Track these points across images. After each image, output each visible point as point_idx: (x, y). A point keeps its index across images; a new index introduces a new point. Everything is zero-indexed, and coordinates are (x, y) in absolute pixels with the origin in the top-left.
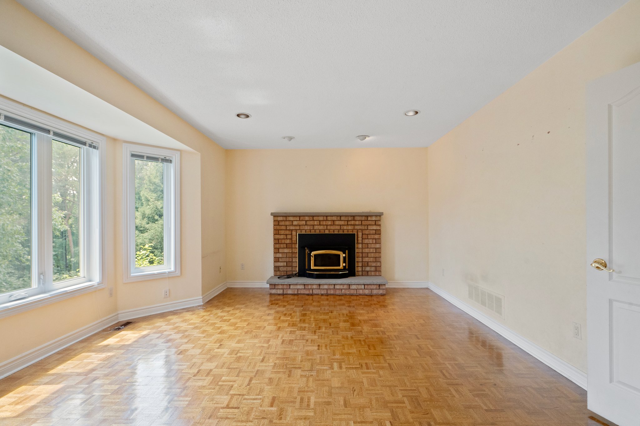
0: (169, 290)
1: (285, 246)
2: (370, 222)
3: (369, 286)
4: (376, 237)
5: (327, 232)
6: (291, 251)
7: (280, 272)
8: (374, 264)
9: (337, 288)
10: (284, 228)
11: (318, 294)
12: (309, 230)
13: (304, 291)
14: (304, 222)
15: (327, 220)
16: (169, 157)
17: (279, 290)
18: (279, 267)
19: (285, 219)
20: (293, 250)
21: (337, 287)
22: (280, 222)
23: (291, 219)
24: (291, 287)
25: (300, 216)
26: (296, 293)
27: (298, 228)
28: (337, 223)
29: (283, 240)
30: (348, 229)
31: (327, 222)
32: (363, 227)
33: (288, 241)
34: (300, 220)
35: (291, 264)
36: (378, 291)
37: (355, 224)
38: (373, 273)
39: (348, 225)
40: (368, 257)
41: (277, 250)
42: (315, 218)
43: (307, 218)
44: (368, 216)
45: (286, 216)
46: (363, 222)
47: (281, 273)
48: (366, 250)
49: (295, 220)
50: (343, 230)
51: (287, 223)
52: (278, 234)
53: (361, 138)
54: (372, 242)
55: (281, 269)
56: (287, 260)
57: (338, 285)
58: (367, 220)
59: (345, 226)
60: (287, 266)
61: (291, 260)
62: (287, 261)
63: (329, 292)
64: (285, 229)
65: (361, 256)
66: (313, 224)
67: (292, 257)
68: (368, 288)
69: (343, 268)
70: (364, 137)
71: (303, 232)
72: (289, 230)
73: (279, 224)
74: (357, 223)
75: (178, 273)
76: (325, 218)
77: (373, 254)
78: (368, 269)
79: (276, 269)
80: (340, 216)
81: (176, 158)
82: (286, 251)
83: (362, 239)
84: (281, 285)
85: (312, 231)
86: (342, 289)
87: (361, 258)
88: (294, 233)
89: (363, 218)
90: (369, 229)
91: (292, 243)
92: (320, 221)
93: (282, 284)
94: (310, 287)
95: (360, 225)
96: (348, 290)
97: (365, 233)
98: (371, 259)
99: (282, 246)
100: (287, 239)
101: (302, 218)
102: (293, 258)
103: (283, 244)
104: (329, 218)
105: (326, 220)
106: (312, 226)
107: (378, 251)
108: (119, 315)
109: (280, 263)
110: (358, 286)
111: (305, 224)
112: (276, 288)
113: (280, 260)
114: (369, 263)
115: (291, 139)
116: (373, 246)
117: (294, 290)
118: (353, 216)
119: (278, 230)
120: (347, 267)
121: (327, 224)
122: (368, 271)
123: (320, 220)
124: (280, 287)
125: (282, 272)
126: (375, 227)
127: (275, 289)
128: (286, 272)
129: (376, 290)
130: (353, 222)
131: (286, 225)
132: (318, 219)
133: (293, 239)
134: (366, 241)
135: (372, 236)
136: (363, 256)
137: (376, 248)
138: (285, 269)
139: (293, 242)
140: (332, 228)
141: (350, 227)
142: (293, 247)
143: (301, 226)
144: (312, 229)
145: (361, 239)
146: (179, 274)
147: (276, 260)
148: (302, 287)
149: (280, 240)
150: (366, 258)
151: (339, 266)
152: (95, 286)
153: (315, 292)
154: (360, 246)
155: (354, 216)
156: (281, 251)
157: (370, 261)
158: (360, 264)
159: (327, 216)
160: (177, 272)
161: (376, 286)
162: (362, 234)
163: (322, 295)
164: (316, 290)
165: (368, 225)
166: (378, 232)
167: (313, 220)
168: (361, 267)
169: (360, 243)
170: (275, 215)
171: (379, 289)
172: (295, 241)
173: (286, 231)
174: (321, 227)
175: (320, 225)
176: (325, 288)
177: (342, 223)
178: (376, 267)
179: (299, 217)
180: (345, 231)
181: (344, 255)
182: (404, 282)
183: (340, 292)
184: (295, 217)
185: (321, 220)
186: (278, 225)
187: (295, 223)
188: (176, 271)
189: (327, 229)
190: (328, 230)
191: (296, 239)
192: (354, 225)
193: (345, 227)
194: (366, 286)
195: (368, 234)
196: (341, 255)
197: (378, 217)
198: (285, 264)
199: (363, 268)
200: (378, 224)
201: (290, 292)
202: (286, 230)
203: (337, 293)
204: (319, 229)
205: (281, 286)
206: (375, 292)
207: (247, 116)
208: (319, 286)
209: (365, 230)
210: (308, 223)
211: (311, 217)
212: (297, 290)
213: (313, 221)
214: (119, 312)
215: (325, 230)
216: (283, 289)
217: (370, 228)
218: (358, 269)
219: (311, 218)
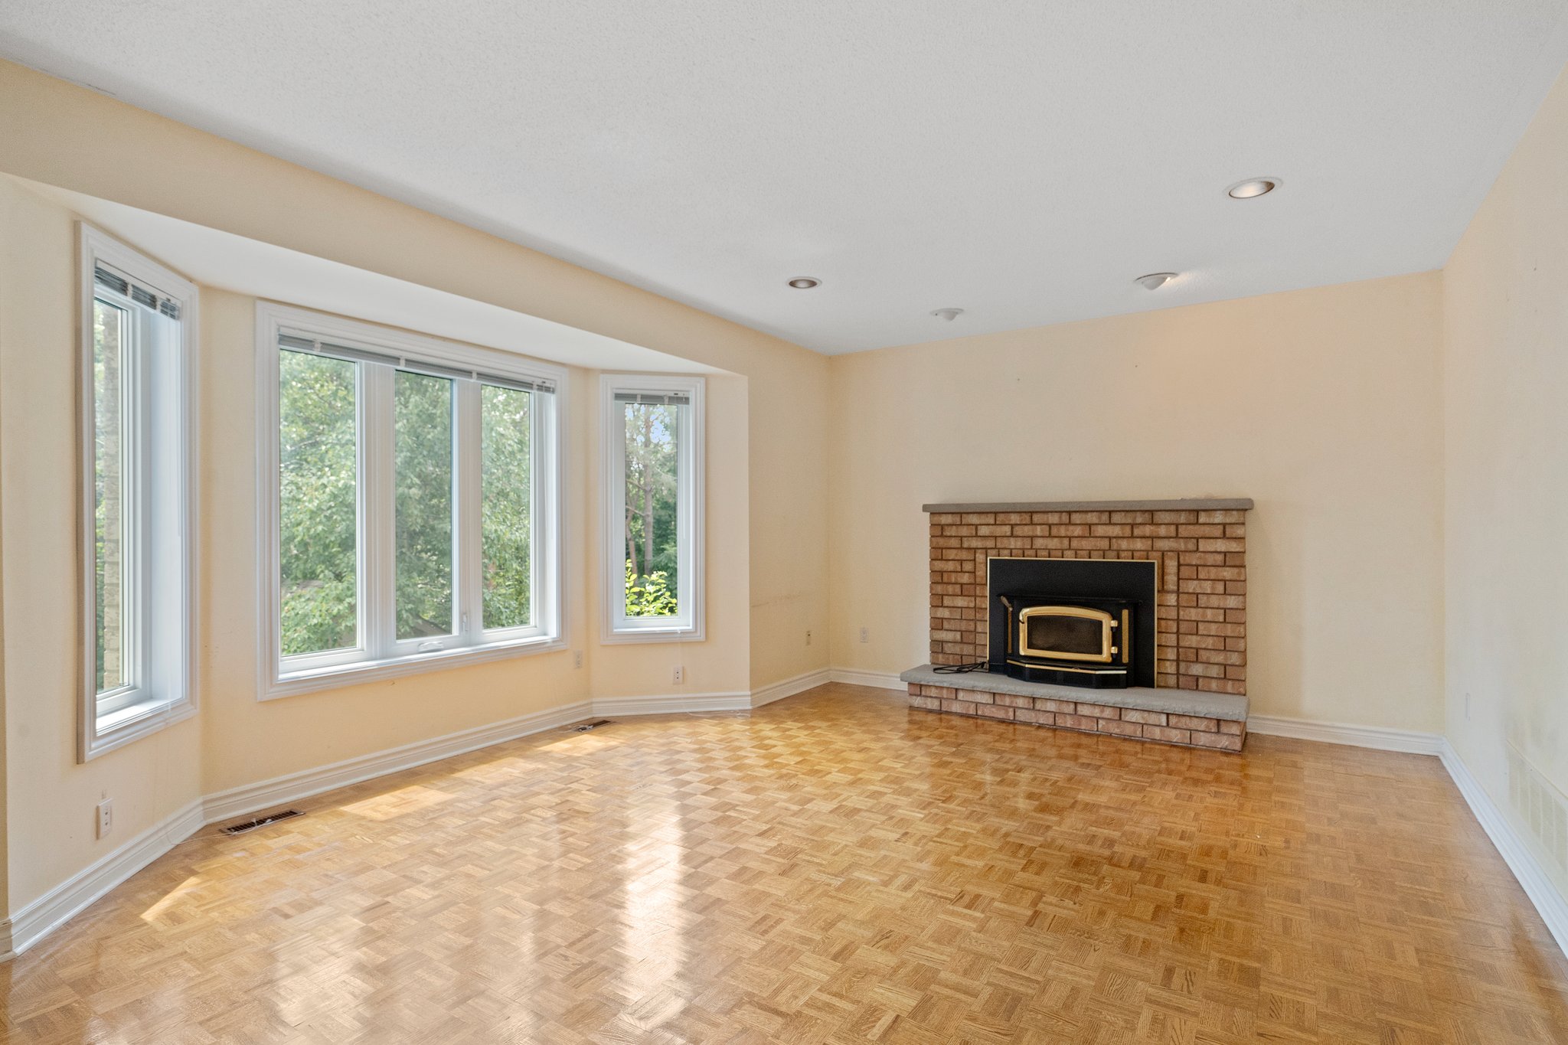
0: (683, 668)
1: (958, 589)
2: (1203, 528)
3: (1183, 720)
4: (1225, 574)
5: (1069, 557)
6: (972, 605)
7: (947, 656)
8: (1220, 658)
9: (1082, 713)
10: (954, 543)
11: (1029, 724)
12: (1021, 552)
13: (994, 710)
14: (1007, 530)
15: (1070, 523)
16: (685, 393)
17: (929, 699)
18: (944, 644)
19: (957, 520)
20: (977, 601)
21: (1084, 710)
22: (946, 527)
23: (974, 519)
24: (961, 695)
25: (996, 513)
26: (972, 711)
27: (990, 543)
28: (1100, 530)
29: (953, 575)
30: (1132, 550)
31: (1071, 528)
32: (1181, 545)
33: (965, 578)
34: (997, 523)
35: (972, 637)
36: (1213, 737)
37: (1154, 534)
38: (1214, 685)
39: (1132, 537)
40: (1197, 634)
41: (937, 600)
42: (1036, 518)
43: (1014, 519)
44: (1197, 512)
45: (960, 512)
46: (1181, 529)
47: (948, 659)
48: (1193, 614)
49: (983, 522)
50: (1118, 551)
51: (964, 531)
52: (942, 559)
53: (1149, 281)
54: (1213, 588)
55: (948, 648)
56: (964, 626)
57: (1085, 706)
58: (1197, 523)
59: (1125, 540)
60: (962, 642)
61: (972, 628)
62: (963, 629)
63: (1060, 722)
64: (959, 546)
65: (1175, 630)
66: (1030, 534)
67: (975, 621)
68: (1180, 725)
69: (1110, 660)
70: (1161, 277)
71: (1005, 556)
72: (969, 549)
73: (944, 534)
74: (1162, 531)
75: (700, 635)
76: (1065, 518)
77: (1214, 627)
78: (1197, 669)
79: (937, 646)
80: (1110, 512)
81: (696, 394)
82: (960, 602)
83: (1179, 579)
84: (936, 687)
85: (1026, 553)
86: (1098, 719)
87: (1175, 636)
88: (980, 557)
89: (1183, 518)
90: (1201, 549)
91: (975, 584)
92: (1050, 526)
93: (937, 684)
94: (1007, 701)
95: (1171, 537)
96: (1115, 724)
97: (1188, 561)
98: (1209, 642)
99: (950, 589)
100: (962, 571)
101: (1001, 518)
102: (978, 623)
103: (954, 584)
104: (1076, 518)
105: (1068, 521)
106: (1030, 538)
107: (1235, 617)
108: (594, 705)
109: (945, 632)
110: (1146, 715)
111: (1009, 534)
112: (923, 693)
113: (946, 625)
114: (1201, 652)
115: (952, 314)
116: (1214, 601)
117: (967, 704)
118: (1150, 513)
119: (942, 549)
120: (1125, 659)
121: (1069, 534)
122: (1197, 678)
123: (1050, 522)
124: (933, 692)
125: (951, 656)
126: (1221, 546)
127: (920, 695)
128: (959, 657)
129: (1208, 735)
130: (1148, 530)
131: (961, 537)
132: (1045, 521)
133: (978, 573)
134: (1191, 586)
135: (1213, 573)
136: (1182, 630)
137: (1225, 609)
138: (957, 649)
139: (978, 580)
140: (1086, 544)
141: (1139, 545)
142: (978, 592)
143: (999, 539)
144: (1029, 547)
145: (1176, 579)
146: (702, 638)
147: (937, 624)
148: (988, 699)
149: (945, 576)
150: (1190, 637)
151: (1100, 652)
152: (547, 645)
153: (1022, 716)
154: (1172, 599)
155: (1152, 512)
156: (947, 601)
157: (1204, 646)
158: (1171, 654)
159: (1070, 513)
160: (699, 634)
161: (1205, 722)
162: (1179, 565)
163: (1040, 727)
164: (1023, 710)
165: (1197, 539)
166: (1235, 560)
167: (1032, 524)
168: (1175, 663)
169: (1172, 592)
170: (934, 511)
171: (1218, 732)
172: (982, 578)
173: (959, 551)
174: (1053, 543)
175: (1050, 536)
176: (1048, 709)
177: (1115, 531)
178: (1225, 666)
179: (993, 515)
180: (1123, 554)
181: (1114, 623)
183: (1092, 726)
184: (983, 516)
185: (1053, 524)
186: (942, 536)
187: (984, 531)
188: (696, 631)
189: (1070, 549)
190: (1073, 552)
191: (985, 573)
192: (1152, 538)
193: (1124, 544)
194: (1173, 720)
195: (1197, 566)
196: (1104, 621)
197: (1234, 513)
198: (958, 636)
199: (1182, 665)
200: (1234, 535)
201: (956, 707)
202: (961, 548)
203: (1083, 727)
204: (1048, 548)
205: (937, 691)
206: (1203, 739)
207: (812, 284)
208: (1031, 701)
209: (1187, 554)
210: (1018, 531)
211: (1024, 515)
212: (974, 705)
213: (1030, 527)
214: (594, 700)
215: (1063, 550)
216: (941, 699)
217: (1204, 545)
218: (1163, 667)
219: (1026, 518)
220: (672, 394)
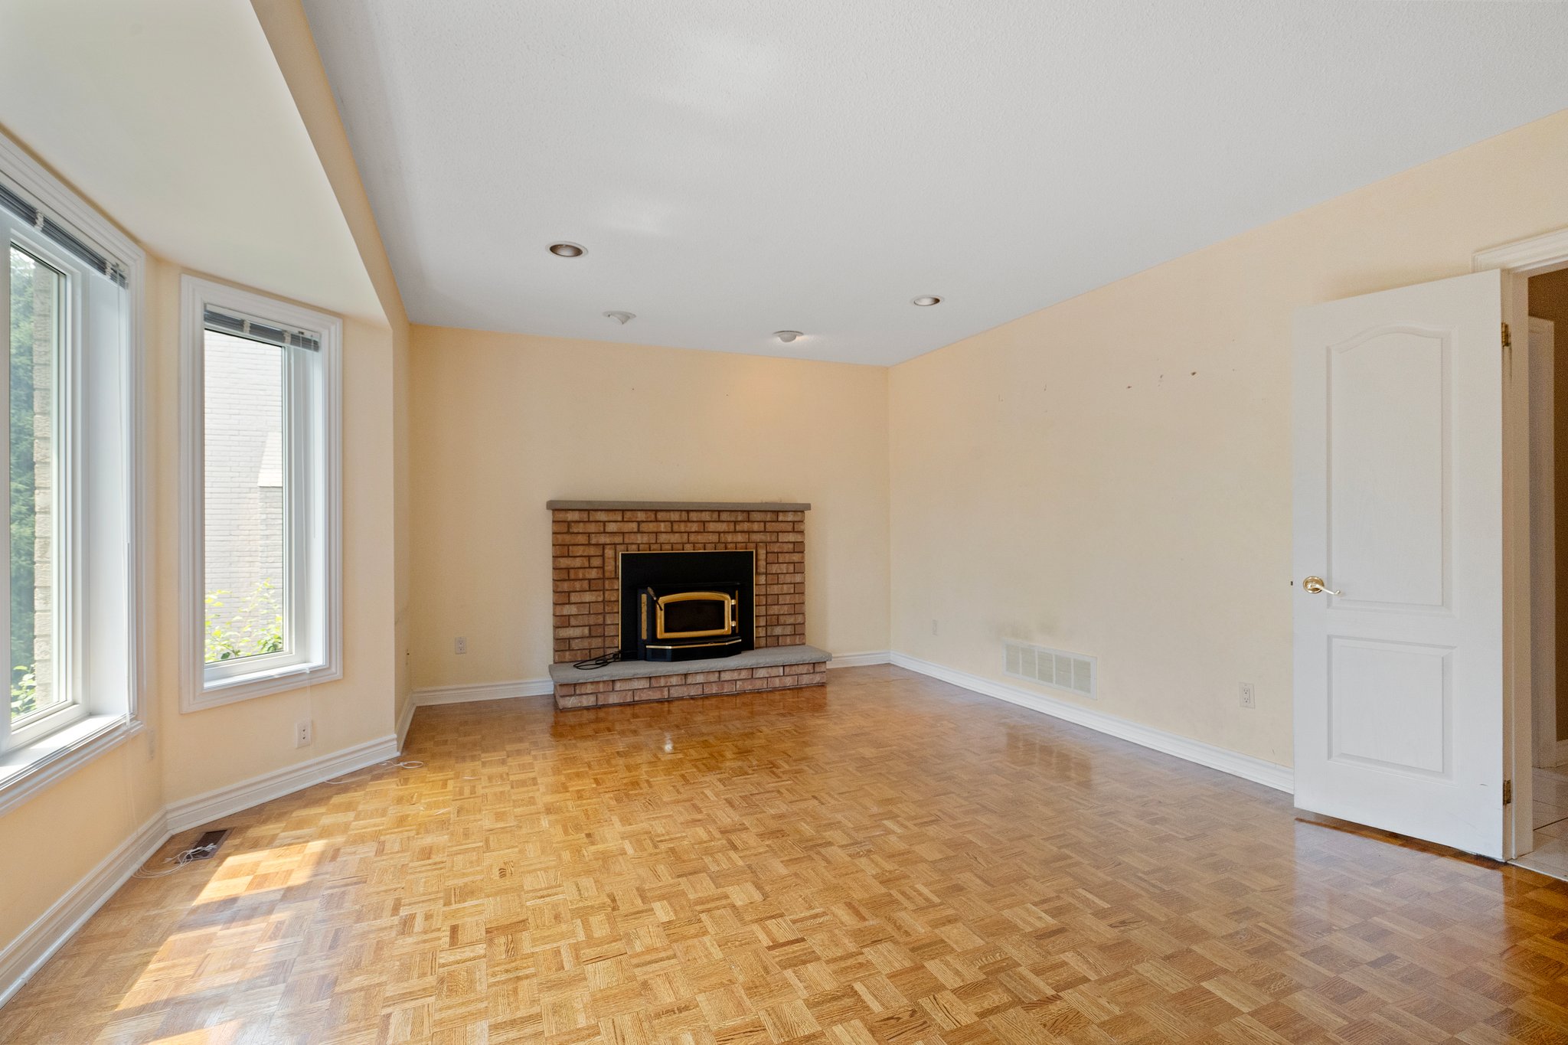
0: (312, 722)
1: (585, 584)
2: (782, 524)
3: (793, 668)
4: (794, 558)
5: (689, 549)
6: (601, 599)
7: (574, 652)
8: (791, 620)
9: (724, 679)
10: (582, 539)
11: (681, 699)
12: (647, 546)
13: (650, 693)
14: (634, 526)
15: (688, 521)
16: (313, 334)
17: (585, 697)
18: (571, 640)
19: (585, 516)
20: (606, 595)
21: (726, 676)
22: (573, 524)
23: (602, 516)
24: (618, 686)
25: (623, 511)
26: (629, 699)
27: (618, 539)
28: (712, 527)
29: (581, 571)
30: (735, 542)
31: (689, 524)
32: (767, 538)
33: (593, 574)
34: (625, 520)
35: (600, 630)
36: (811, 676)
37: (751, 530)
38: (788, 640)
39: (735, 532)
40: (778, 604)
41: (562, 597)
42: (660, 516)
43: (641, 516)
44: (778, 512)
45: (589, 509)
46: (768, 525)
47: (576, 655)
48: (775, 589)
49: (611, 519)
50: (726, 543)
51: (592, 528)
52: (569, 556)
53: (786, 335)
54: (787, 569)
55: (575, 645)
56: (592, 620)
57: (727, 673)
58: (777, 521)
59: (730, 534)
60: (590, 636)
61: (600, 621)
62: (592, 623)
63: (707, 691)
64: (587, 542)
65: (764, 603)
66: (655, 530)
67: (604, 614)
68: (791, 673)
69: (730, 633)
70: (790, 335)
71: (633, 550)
72: (597, 545)
73: (571, 530)
74: (756, 527)
75: (336, 671)
76: (684, 516)
77: (788, 597)
78: (778, 631)
79: (562, 645)
80: (719, 511)
81: (329, 335)
82: (588, 597)
83: (767, 564)
84: (592, 683)
85: (653, 547)
86: (736, 680)
87: (764, 607)
88: (609, 553)
89: (769, 517)
90: (780, 540)
91: (604, 578)
92: (672, 522)
93: (596, 680)
94: (662, 682)
95: (761, 532)
96: (749, 682)
97: (772, 550)
98: (785, 609)
99: (578, 585)
100: (590, 567)
101: (628, 515)
102: (608, 616)
103: (582, 580)
104: (694, 516)
105: (687, 519)
106: (654, 534)
107: (799, 589)
108: (169, 816)
109: (572, 629)
110: (770, 670)
111: (636, 530)
112: (578, 692)
113: (573, 622)
114: (781, 618)
115: (626, 317)
116: (788, 579)
117: (624, 693)
118: (747, 512)
119: (568, 545)
120: (737, 631)
121: (688, 529)
122: (778, 636)
123: (672, 520)
124: (589, 689)
125: (579, 652)
126: (792, 537)
127: (575, 695)
128: (587, 652)
129: (808, 676)
130: (746, 526)
131: (589, 533)
132: (667, 518)
133: (606, 568)
134: (774, 569)
135: (787, 558)
136: (769, 602)
137: (794, 584)
138: (585, 644)
139: (607, 575)
140: (701, 538)
141: (740, 538)
142: (607, 587)
143: (627, 535)
144: (654, 542)
145: (765, 564)
146: (339, 675)
147: (561, 622)
148: (644, 684)
149: (572, 572)
150: (773, 607)
151: (722, 627)
152: (124, 728)
153: (676, 693)
154: (762, 579)
155: (748, 512)
156: (574, 598)
157: (782, 613)
158: (762, 622)
159: (688, 511)
160: (333, 670)
161: (806, 667)
162: (767, 553)
163: (692, 698)
164: (677, 687)
165: (778, 532)
166: (799, 548)
167: (656, 521)
168: (764, 629)
169: (763, 574)
170: (557, 508)
171: (814, 673)
172: (611, 572)
173: (587, 547)
174: (674, 538)
175: (672, 532)
176: (697, 682)
177: (722, 527)
178: (794, 625)
179: (621, 512)
180: (729, 546)
181: (733, 602)
182: (845, 655)
183: (733, 688)
184: (611, 513)
185: (675, 521)
186: (568, 532)
187: (612, 527)
188: (329, 668)
189: (688, 543)
190: (692, 545)
191: (614, 565)
192: (748, 532)
193: (729, 538)
194: (787, 669)
195: (778, 553)
196: (726, 602)
197: (799, 513)
198: (586, 631)
199: (769, 628)
200: (799, 530)
201: (613, 699)
202: (589, 544)
203: (725, 691)
204: (670, 542)
205: (592, 687)
206: (805, 680)
207: (578, 252)
208: (683, 677)
209: (772, 544)
210: (644, 527)
211: (650, 513)
212: (631, 693)
213: (655, 524)
214: (169, 807)
215: (683, 544)
216: (596, 694)
217: (783, 538)
218: (758, 632)
219: (652, 516)
220: (295, 331)
